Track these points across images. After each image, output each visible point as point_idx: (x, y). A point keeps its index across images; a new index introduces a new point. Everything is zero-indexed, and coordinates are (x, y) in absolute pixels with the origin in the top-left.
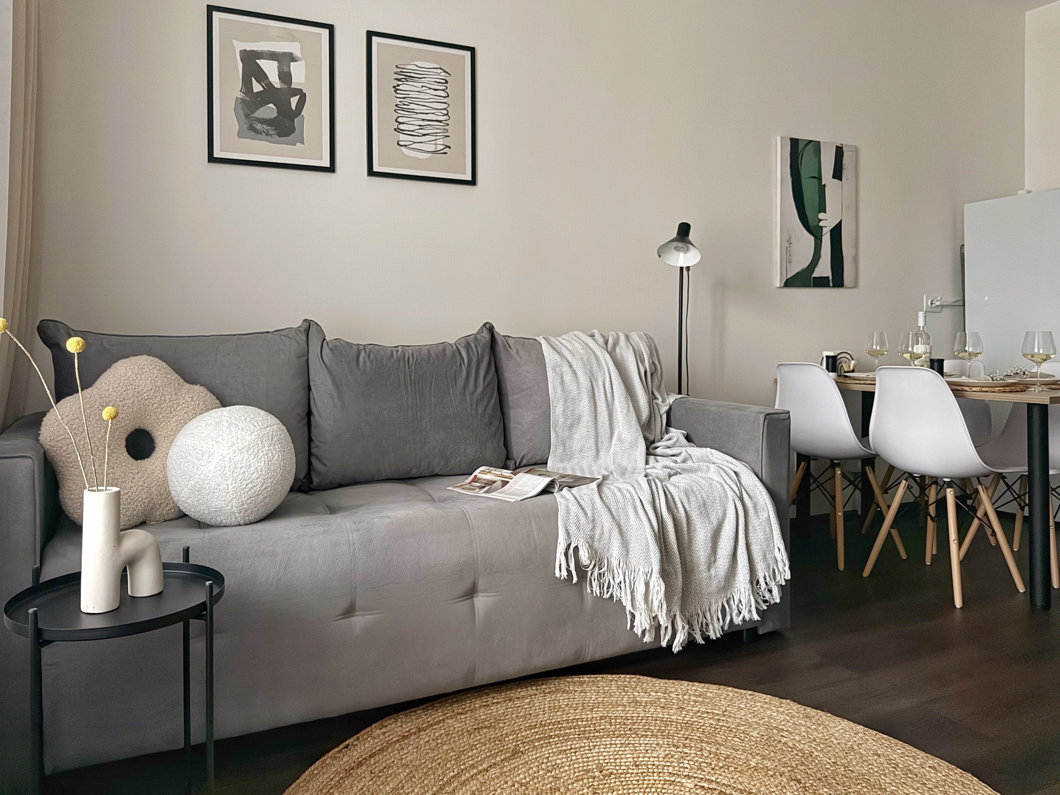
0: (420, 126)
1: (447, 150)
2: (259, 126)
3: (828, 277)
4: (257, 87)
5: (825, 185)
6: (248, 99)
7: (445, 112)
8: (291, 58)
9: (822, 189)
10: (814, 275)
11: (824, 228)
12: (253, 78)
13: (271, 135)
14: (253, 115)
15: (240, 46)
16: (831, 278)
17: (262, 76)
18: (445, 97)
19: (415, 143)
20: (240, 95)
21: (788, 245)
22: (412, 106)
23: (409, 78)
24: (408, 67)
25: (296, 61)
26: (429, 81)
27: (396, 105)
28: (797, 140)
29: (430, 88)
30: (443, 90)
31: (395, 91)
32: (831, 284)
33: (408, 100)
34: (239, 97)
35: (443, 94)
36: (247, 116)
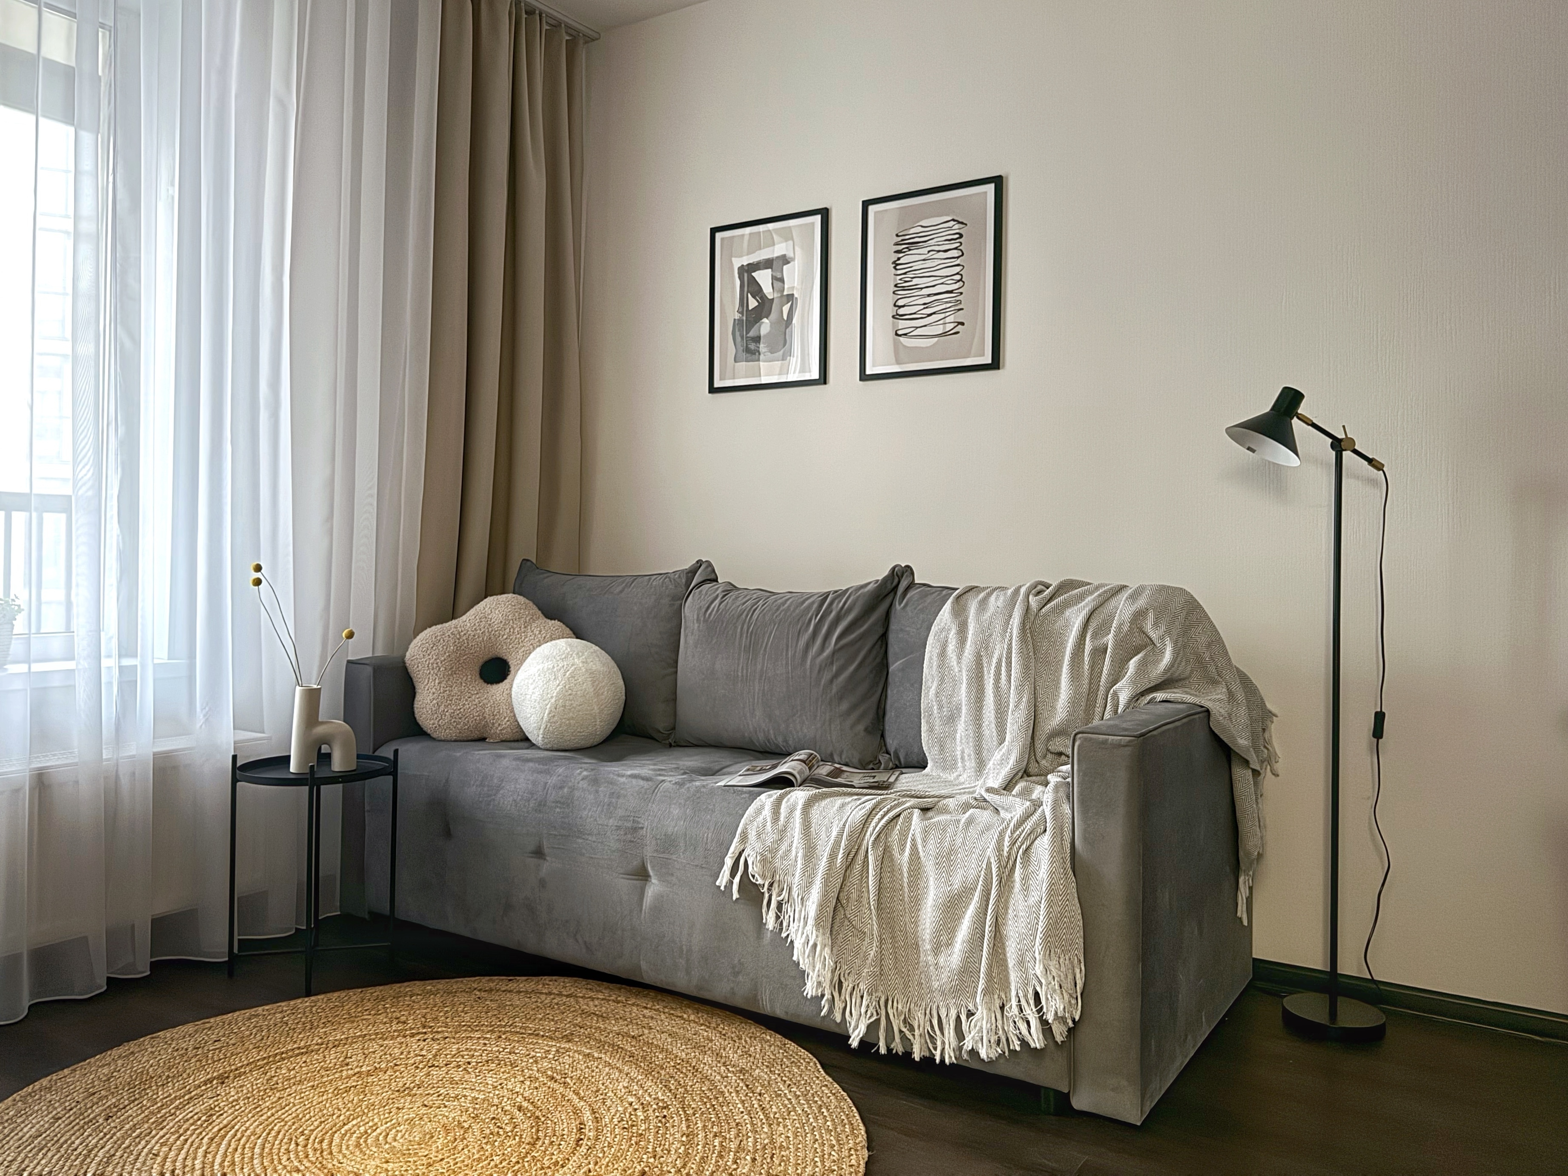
0: (925, 304)
1: (960, 327)
2: (753, 346)
4: (753, 303)
6: (744, 318)
7: (958, 277)
8: (785, 260)
12: (749, 295)
14: (747, 335)
15: (737, 263)
17: (757, 290)
18: (958, 257)
19: (917, 328)
20: (737, 316)
22: (915, 281)
23: (913, 245)
24: (912, 231)
25: (788, 263)
26: (940, 240)
27: (896, 286)
29: (939, 251)
30: (956, 248)
31: (895, 268)
33: (911, 275)
35: (956, 253)
36: (743, 337)
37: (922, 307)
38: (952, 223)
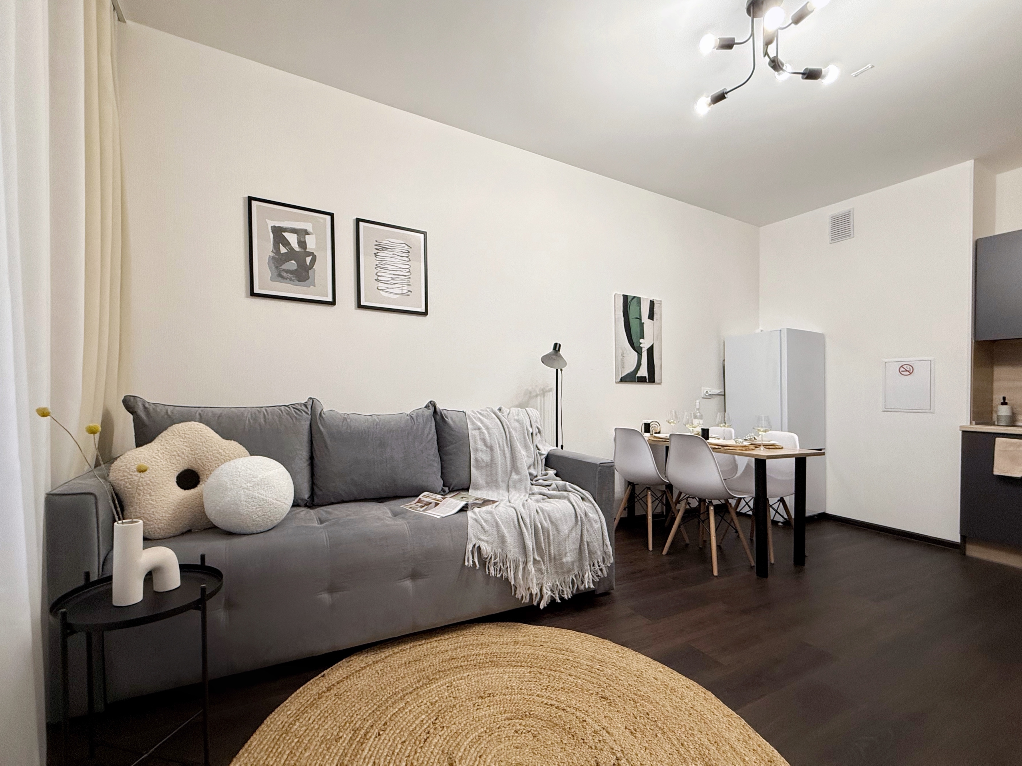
0: (392, 278)
1: (409, 293)
2: (285, 275)
3: (646, 377)
4: (283, 250)
5: (643, 323)
6: (277, 257)
7: (408, 270)
8: (307, 233)
9: (642, 325)
10: (638, 375)
11: (643, 348)
12: (280, 245)
13: (293, 280)
14: (281, 267)
15: (271, 223)
16: (647, 377)
17: (287, 243)
18: (408, 261)
19: (388, 288)
20: (272, 255)
21: (622, 357)
22: (386, 266)
23: (384, 248)
24: (384, 242)
25: (309, 234)
26: (398, 250)
27: (376, 265)
28: (627, 296)
29: (398, 256)
30: (407, 257)
31: (375, 256)
32: (647, 381)
33: (384, 262)
34: (271, 255)
35: (407, 259)
36: (277, 268)
37: (391, 279)
38: (404, 245)
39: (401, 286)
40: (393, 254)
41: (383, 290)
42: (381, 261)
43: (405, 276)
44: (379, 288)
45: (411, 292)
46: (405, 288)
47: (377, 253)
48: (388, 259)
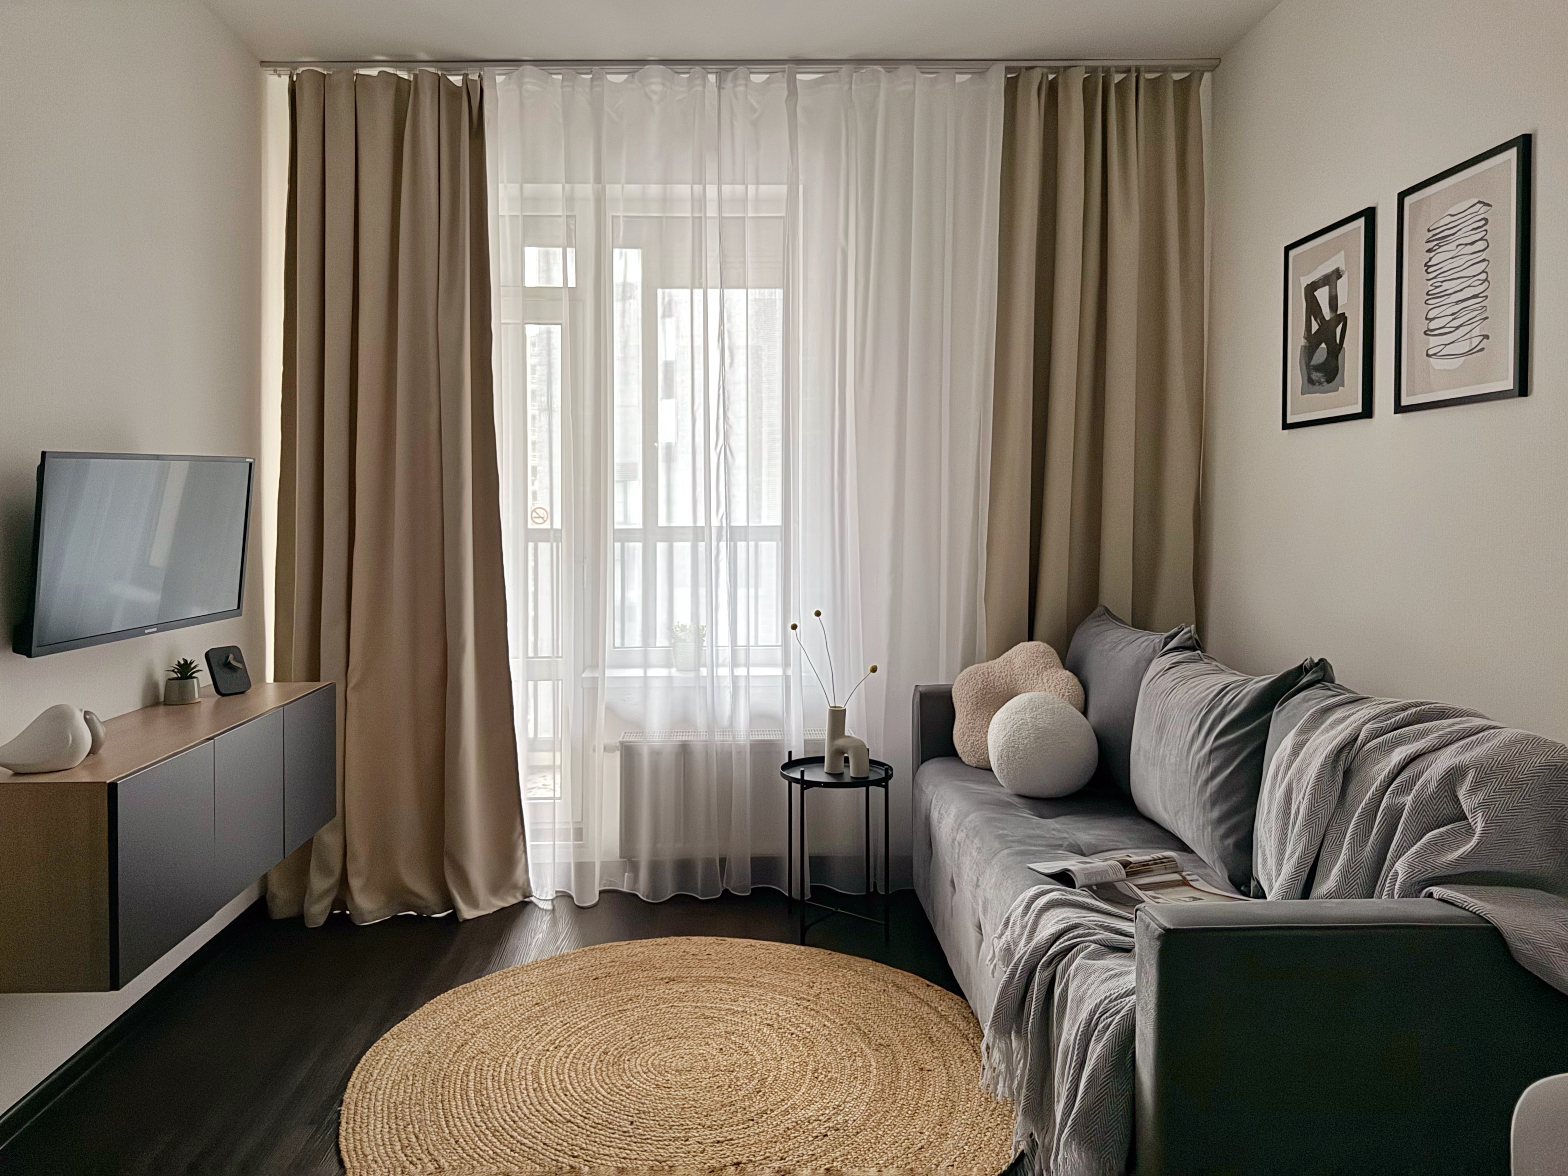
0: (1453, 314)
1: (1484, 343)
2: (1314, 376)
4: (1314, 326)
6: (1307, 343)
7: (1484, 276)
12: (1312, 317)
15: (1305, 280)
18: (1484, 250)
19: (1447, 345)
23: (1442, 241)
24: (1441, 223)
25: (1341, 276)
26: (1465, 232)
29: (1465, 245)
30: (1482, 239)
31: (1426, 271)
33: (1441, 278)
35: (1481, 245)
36: (1307, 366)
37: (1451, 318)
38: (1479, 206)
39: (1469, 328)
40: (1457, 246)
41: (1435, 354)
42: (1435, 278)
43: (1476, 296)
44: (1431, 352)
45: (1487, 337)
46: (1476, 332)
47: (1430, 259)
48: (1446, 266)
